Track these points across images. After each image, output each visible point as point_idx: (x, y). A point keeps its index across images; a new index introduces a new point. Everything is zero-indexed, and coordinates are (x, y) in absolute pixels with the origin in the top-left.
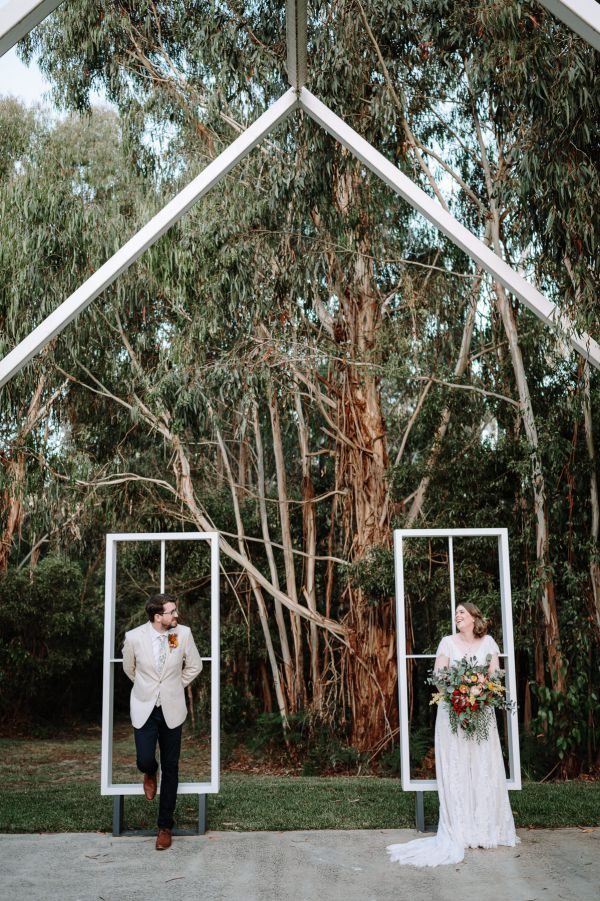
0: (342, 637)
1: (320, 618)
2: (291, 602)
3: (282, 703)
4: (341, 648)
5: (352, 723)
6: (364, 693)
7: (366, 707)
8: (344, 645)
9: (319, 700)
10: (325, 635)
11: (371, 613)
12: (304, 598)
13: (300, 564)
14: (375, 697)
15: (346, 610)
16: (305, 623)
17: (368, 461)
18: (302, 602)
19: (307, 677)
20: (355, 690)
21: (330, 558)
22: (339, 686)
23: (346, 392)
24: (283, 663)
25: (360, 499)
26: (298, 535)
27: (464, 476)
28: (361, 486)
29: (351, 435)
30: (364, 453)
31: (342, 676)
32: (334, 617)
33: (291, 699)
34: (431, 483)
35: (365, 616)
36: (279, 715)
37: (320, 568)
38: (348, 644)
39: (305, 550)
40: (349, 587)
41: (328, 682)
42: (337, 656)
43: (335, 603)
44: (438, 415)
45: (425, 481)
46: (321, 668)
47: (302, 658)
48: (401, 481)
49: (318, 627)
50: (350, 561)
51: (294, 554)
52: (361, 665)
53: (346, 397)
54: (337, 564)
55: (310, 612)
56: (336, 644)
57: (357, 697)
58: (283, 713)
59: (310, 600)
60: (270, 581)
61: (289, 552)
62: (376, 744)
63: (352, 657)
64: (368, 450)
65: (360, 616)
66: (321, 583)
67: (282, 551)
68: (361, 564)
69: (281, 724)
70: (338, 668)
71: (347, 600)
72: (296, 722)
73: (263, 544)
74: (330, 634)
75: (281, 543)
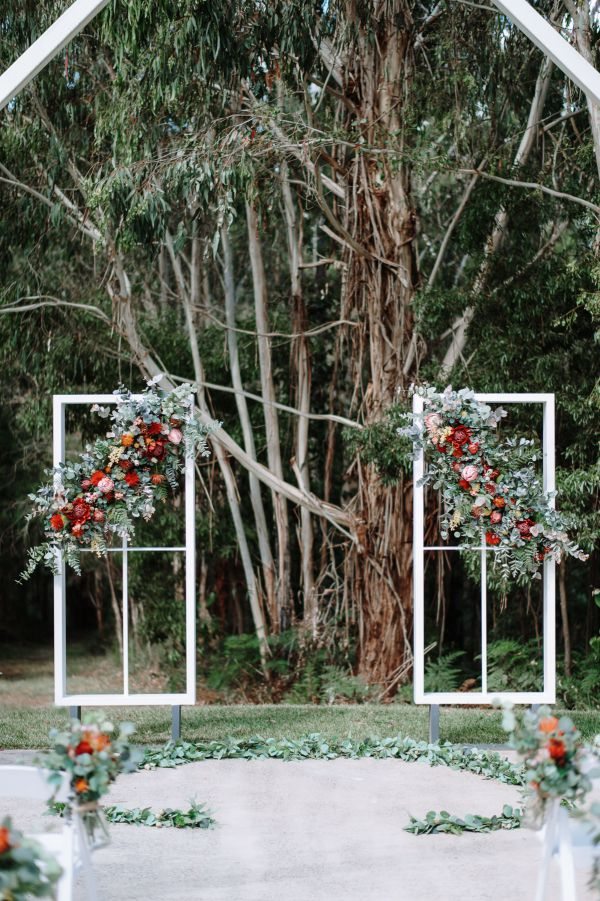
0: (347, 529)
1: (316, 502)
2: (273, 477)
3: (259, 620)
4: (345, 544)
5: (359, 648)
6: (376, 607)
7: (379, 625)
8: (349, 539)
9: (313, 618)
10: (323, 526)
11: (389, 495)
12: (293, 473)
13: (287, 424)
14: (391, 612)
15: (354, 492)
16: (293, 508)
17: (390, 279)
18: (290, 478)
19: (295, 584)
20: (364, 602)
21: (331, 417)
22: (341, 595)
23: (359, 173)
24: (261, 565)
25: (377, 333)
26: (285, 381)
27: (524, 309)
28: (378, 315)
29: (366, 239)
30: (384, 266)
31: (345, 583)
32: (335, 500)
33: (273, 615)
34: (478, 315)
35: (380, 501)
36: (255, 636)
37: (317, 429)
38: (355, 538)
39: (292, 403)
40: (358, 459)
41: (326, 591)
42: (340, 555)
43: (337, 482)
44: (490, 220)
45: (469, 312)
46: (315, 574)
47: (288, 560)
48: (435, 313)
49: (312, 515)
50: (361, 423)
51: (278, 410)
52: (372, 567)
53: (358, 183)
54: (341, 426)
55: (301, 494)
56: (338, 538)
57: (366, 613)
58: (261, 634)
59: (301, 476)
60: (242, 445)
61: (270, 406)
62: (391, 673)
63: (361, 557)
64: (390, 263)
65: (373, 499)
66: (317, 450)
67: (260, 405)
68: (375, 429)
69: (258, 649)
70: (340, 573)
71: (354, 477)
72: (279, 646)
73: (233, 395)
74: (329, 524)
75: (260, 394)
